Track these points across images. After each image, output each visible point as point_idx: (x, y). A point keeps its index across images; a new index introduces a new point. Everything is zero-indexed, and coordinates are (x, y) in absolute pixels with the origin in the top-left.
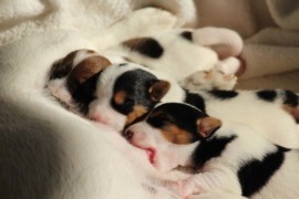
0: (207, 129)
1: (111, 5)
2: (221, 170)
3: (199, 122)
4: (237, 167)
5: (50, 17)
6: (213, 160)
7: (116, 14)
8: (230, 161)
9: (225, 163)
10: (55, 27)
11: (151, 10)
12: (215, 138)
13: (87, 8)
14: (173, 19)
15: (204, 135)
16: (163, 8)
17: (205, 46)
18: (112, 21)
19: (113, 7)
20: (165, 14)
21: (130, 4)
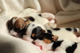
0: (55, 39)
1: (18, 8)
2: (61, 50)
3: (52, 37)
4: (65, 49)
5: (3, 13)
6: (58, 47)
7: (19, 10)
8: (63, 47)
9: (62, 48)
10: (4, 15)
11: (29, 9)
12: (58, 41)
13: (11, 9)
14: (35, 11)
15: (55, 41)
16: (32, 8)
17: (45, 18)
18: (18, 13)
19: (19, 9)
20: (33, 10)
21: (23, 8)
